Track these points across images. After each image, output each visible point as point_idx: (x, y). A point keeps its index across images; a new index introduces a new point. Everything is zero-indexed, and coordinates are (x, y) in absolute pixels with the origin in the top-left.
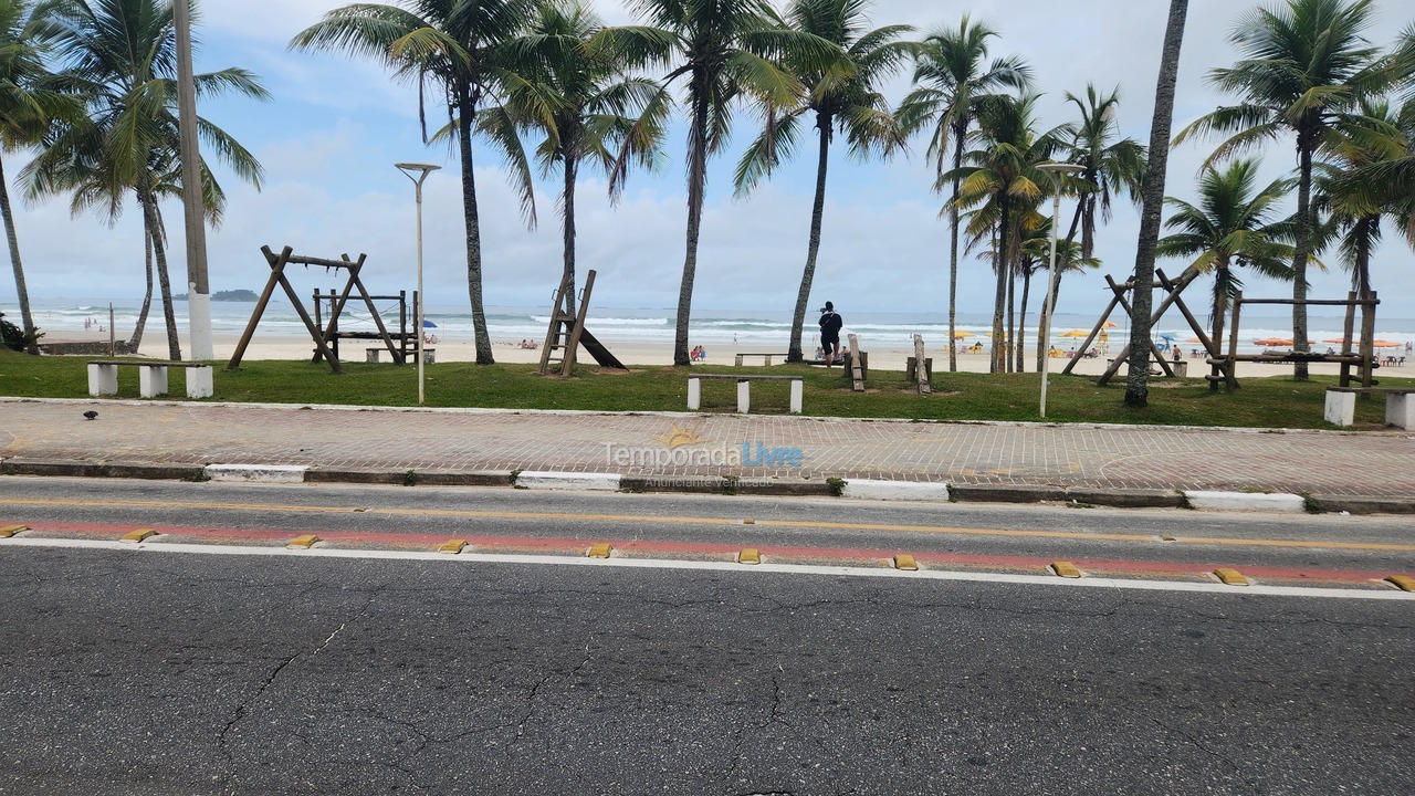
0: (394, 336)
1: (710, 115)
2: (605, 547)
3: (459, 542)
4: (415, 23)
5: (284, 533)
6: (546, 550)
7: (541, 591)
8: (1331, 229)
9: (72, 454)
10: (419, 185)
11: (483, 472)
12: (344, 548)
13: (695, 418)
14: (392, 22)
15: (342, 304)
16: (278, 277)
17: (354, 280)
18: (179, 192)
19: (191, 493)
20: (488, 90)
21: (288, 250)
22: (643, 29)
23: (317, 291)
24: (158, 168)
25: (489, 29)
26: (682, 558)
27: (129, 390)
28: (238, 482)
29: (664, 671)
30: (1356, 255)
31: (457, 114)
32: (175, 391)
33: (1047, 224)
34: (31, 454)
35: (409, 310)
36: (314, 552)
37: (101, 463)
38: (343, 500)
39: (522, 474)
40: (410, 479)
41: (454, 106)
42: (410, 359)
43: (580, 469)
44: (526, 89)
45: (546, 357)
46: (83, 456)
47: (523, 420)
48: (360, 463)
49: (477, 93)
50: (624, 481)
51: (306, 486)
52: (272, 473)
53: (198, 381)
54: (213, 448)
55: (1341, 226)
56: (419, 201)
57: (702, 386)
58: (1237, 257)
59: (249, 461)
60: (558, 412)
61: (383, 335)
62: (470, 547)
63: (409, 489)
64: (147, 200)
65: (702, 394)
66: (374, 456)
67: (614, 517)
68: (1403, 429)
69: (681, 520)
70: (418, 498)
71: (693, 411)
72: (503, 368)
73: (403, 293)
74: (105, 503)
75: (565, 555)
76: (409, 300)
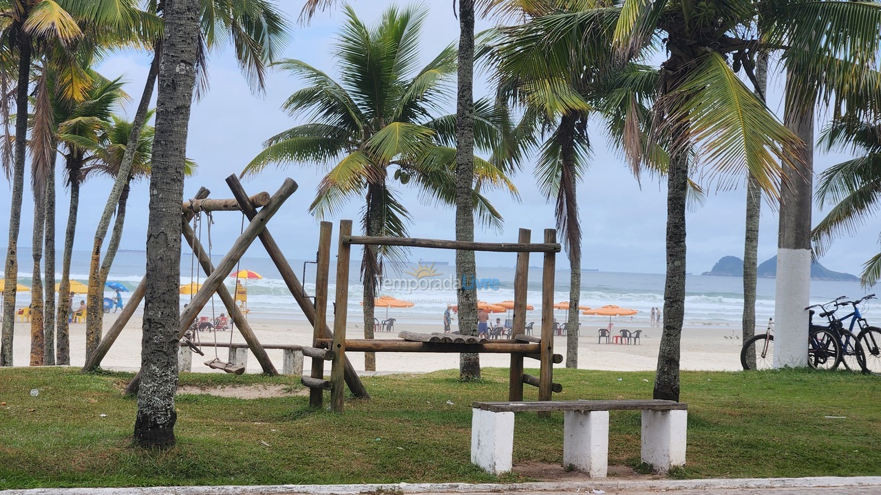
8: (526, 129)
30: (560, 174)
33: (110, 91)
55: (540, 126)
58: (397, 167)
68: (587, 475)
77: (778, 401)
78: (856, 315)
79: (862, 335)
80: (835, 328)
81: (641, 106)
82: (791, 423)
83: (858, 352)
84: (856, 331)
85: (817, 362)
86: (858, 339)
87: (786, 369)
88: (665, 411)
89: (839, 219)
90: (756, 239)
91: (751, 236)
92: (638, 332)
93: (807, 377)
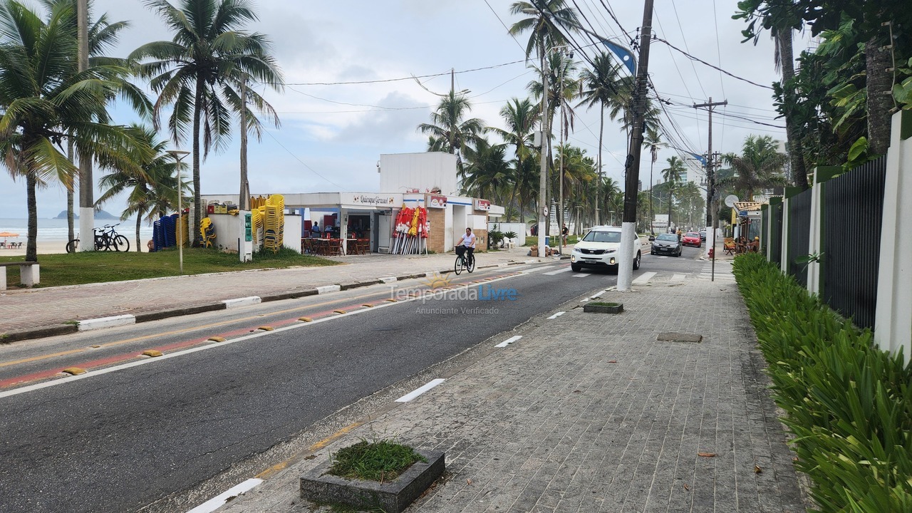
77: (80, 262)
78: (113, 231)
79: (116, 238)
80: (105, 236)
81: (14, 149)
82: (84, 268)
83: (115, 245)
84: (113, 237)
85: (98, 248)
86: (114, 240)
87: (85, 252)
88: (30, 265)
89: (109, 196)
90: (72, 203)
91: (70, 203)
92: (20, 243)
93: (94, 254)
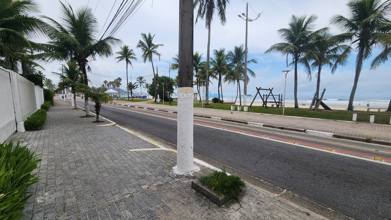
0: (277, 102)
1: (365, 50)
2: (331, 149)
3: (294, 142)
4: (287, 45)
5: (261, 134)
6: (315, 147)
7: (314, 155)
9: (230, 118)
10: (286, 74)
11: (298, 129)
12: (271, 139)
13: (355, 123)
14: (282, 45)
15: (268, 97)
16: (258, 92)
17: (271, 92)
18: (243, 80)
19: (246, 126)
20: (302, 54)
21: (260, 88)
22: (345, 34)
23: (264, 94)
24: (240, 76)
25: (303, 42)
26: (354, 155)
27: (236, 110)
28: (252, 125)
29: (351, 180)
31: (294, 60)
32: (242, 110)
34: (225, 118)
35: (280, 98)
36: (266, 138)
37: (233, 120)
38: (270, 130)
39: (307, 130)
40: (282, 128)
41: (294, 58)
42: (280, 106)
43: (322, 131)
44: (312, 52)
45: (311, 107)
46: (231, 119)
47: (306, 119)
48: (272, 124)
49: (299, 55)
50: (334, 135)
51: (263, 127)
52: (258, 124)
53: (246, 109)
54: (248, 119)
56: (286, 77)
57: (357, 115)
59: (254, 122)
60: (314, 119)
61: (275, 102)
62: (297, 143)
63: (282, 130)
64: (238, 81)
65: (357, 117)
66: (275, 123)
67: (332, 143)
69: (353, 146)
70: (284, 132)
71: (354, 121)
72: (300, 109)
73: (280, 94)
74: (234, 126)
75: (320, 148)
76: (281, 96)
